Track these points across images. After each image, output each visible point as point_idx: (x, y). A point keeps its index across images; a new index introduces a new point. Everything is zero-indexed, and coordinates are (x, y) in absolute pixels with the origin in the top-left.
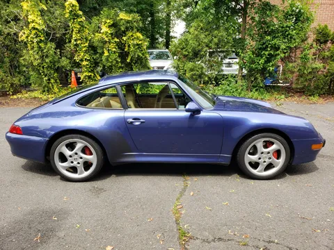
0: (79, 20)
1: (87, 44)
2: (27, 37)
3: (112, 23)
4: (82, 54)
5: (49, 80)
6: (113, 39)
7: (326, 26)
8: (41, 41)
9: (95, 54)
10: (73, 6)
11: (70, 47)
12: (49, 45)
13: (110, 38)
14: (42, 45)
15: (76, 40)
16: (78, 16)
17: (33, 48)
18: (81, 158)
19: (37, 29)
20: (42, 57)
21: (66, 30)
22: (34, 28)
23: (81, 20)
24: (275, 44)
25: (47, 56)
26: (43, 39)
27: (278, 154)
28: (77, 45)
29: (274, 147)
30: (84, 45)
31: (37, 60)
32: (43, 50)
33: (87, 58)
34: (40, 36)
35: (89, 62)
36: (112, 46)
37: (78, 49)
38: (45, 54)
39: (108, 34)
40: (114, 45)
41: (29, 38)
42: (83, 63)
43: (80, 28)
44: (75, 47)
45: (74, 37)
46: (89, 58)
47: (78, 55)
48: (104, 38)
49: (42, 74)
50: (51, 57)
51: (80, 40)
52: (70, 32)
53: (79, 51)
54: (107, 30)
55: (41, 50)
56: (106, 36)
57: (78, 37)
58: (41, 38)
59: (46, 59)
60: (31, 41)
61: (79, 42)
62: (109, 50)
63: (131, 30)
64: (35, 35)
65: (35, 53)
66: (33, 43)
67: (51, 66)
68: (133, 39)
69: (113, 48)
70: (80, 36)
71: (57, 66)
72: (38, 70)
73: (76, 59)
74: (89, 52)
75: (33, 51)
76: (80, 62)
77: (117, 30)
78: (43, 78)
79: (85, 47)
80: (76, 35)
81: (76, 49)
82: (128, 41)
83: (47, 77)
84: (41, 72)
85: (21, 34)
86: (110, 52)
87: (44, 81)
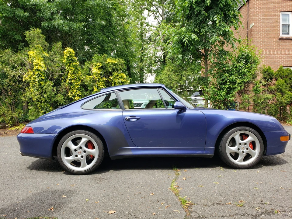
0: (74, 64)
1: (79, 83)
2: (30, 78)
3: (101, 65)
4: (75, 91)
6: (102, 78)
7: (270, 68)
8: (42, 80)
9: (86, 91)
10: (70, 53)
11: (65, 85)
12: (48, 83)
13: (100, 78)
14: (42, 83)
15: (70, 80)
16: (73, 61)
17: (34, 86)
18: (85, 152)
19: (40, 70)
20: (41, 93)
21: (63, 72)
22: (37, 70)
23: (76, 64)
24: (232, 80)
25: (45, 92)
26: (43, 78)
27: (253, 144)
28: (71, 84)
29: (249, 139)
30: (77, 84)
31: (37, 95)
32: (43, 87)
33: (79, 94)
34: (41, 76)
35: (81, 97)
36: (101, 83)
37: (71, 87)
38: (44, 91)
39: (98, 74)
40: (103, 83)
41: (32, 78)
42: (76, 98)
43: (75, 70)
44: (70, 85)
45: (69, 78)
46: (81, 94)
47: (72, 92)
48: (95, 78)
49: (39, 108)
50: (49, 93)
51: (74, 80)
52: (66, 74)
53: (72, 89)
54: (97, 71)
55: (41, 87)
56: (96, 75)
57: (72, 77)
58: (42, 77)
59: (44, 94)
60: (33, 80)
61: (73, 81)
62: (98, 87)
63: (116, 71)
64: (37, 75)
65: (35, 90)
66: (35, 82)
67: (48, 101)
68: (118, 78)
69: (101, 85)
70: (74, 77)
71: (53, 101)
72: (36, 105)
73: (70, 95)
74: (81, 89)
75: (34, 88)
76: (73, 97)
77: (105, 71)
78: (39, 112)
79: (78, 85)
80: (71, 76)
81: (70, 87)
82: (114, 80)
83: (43, 110)
84: (39, 106)
85: (25, 75)
86: (99, 88)
87: (40, 114)
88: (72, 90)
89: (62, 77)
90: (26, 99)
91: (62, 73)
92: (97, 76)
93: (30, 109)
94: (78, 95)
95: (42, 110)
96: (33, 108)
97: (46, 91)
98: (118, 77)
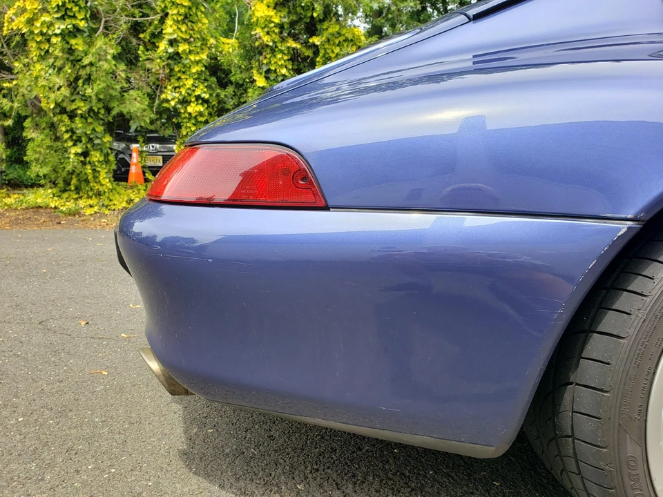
1: (204, 56)
2: (30, 22)
4: (189, 83)
5: (85, 154)
6: (283, 40)
8: (76, 31)
9: (223, 84)
11: (155, 60)
12: (100, 42)
13: (277, 38)
14: (78, 44)
15: (172, 43)
17: (45, 55)
20: (73, 84)
25: (89, 80)
26: (82, 24)
28: (176, 57)
30: (197, 58)
31: (58, 89)
32: (80, 60)
33: (203, 95)
34: (74, 17)
35: (206, 106)
36: (280, 59)
37: (177, 69)
38: (83, 73)
39: (272, 25)
40: (286, 58)
41: (38, 24)
42: (190, 109)
43: (190, 8)
44: (170, 61)
45: (171, 34)
46: (207, 96)
47: (175, 88)
48: (260, 38)
49: (66, 136)
50: (104, 82)
51: (186, 44)
52: (156, 22)
53: (179, 75)
54: (272, 13)
55: (72, 58)
56: (266, 30)
57: (180, 34)
58: (78, 22)
59: (86, 86)
60: (42, 34)
61: (182, 48)
62: (268, 71)
63: (334, 19)
64: (57, 12)
65: (50, 71)
66: (49, 41)
67: (98, 112)
68: (340, 42)
69: (281, 66)
70: (186, 32)
71: (114, 112)
72: (53, 126)
73: (169, 98)
74: (206, 80)
75: (45, 63)
76: (179, 106)
77: (294, 18)
78: (66, 150)
79: (197, 62)
80: (175, 27)
81: (172, 70)
82: (325, 49)
83: (80, 145)
84: (63, 129)
85: (10, 13)
86: (272, 76)
87: (69, 158)
88: (179, 79)
89: (141, 36)
90: (16, 105)
91: (141, 17)
92: (268, 33)
93: (32, 139)
94: (198, 98)
95: (74, 145)
96: (42, 137)
97: (90, 75)
98: (341, 39)
